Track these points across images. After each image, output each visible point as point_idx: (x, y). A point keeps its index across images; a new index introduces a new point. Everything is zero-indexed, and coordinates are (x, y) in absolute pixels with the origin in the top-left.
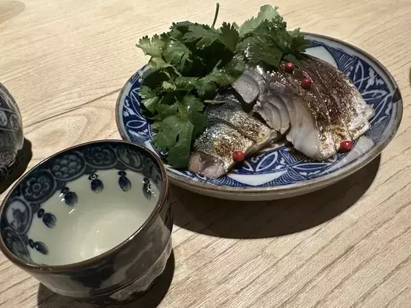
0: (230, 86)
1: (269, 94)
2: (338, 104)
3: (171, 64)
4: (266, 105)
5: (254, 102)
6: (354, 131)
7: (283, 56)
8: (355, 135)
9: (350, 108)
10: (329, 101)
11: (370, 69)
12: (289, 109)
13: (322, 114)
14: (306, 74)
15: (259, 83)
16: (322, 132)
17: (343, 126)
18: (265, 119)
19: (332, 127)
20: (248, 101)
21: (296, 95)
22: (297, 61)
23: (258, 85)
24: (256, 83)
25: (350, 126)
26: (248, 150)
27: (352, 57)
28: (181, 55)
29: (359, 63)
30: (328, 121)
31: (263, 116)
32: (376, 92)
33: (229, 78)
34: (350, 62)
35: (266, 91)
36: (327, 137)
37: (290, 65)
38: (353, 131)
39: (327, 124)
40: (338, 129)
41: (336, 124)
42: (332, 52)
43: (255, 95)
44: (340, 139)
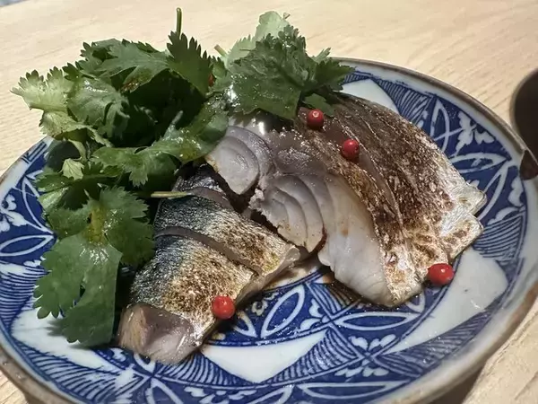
0: (203, 160)
1: (278, 174)
2: (415, 186)
3: (85, 123)
4: (274, 196)
5: (251, 190)
6: (451, 241)
7: (302, 97)
8: (455, 248)
9: (437, 191)
10: (397, 181)
11: (461, 115)
12: (320, 201)
13: (386, 208)
14: (347, 130)
15: (258, 153)
16: (388, 247)
17: (428, 229)
18: (275, 225)
19: (406, 233)
20: (238, 189)
21: (331, 173)
22: (328, 106)
23: (255, 158)
24: (251, 153)
25: (440, 228)
26: (243, 291)
27: (423, 95)
28: (104, 105)
29: (439, 106)
30: (398, 223)
31: (270, 218)
32: (479, 156)
33: (198, 146)
34: (420, 103)
35: (272, 169)
36: (399, 255)
37: (316, 114)
38: (448, 240)
39: (397, 227)
40: (420, 237)
41: (413, 226)
42: (387, 87)
43: (251, 178)
44: (425, 258)
